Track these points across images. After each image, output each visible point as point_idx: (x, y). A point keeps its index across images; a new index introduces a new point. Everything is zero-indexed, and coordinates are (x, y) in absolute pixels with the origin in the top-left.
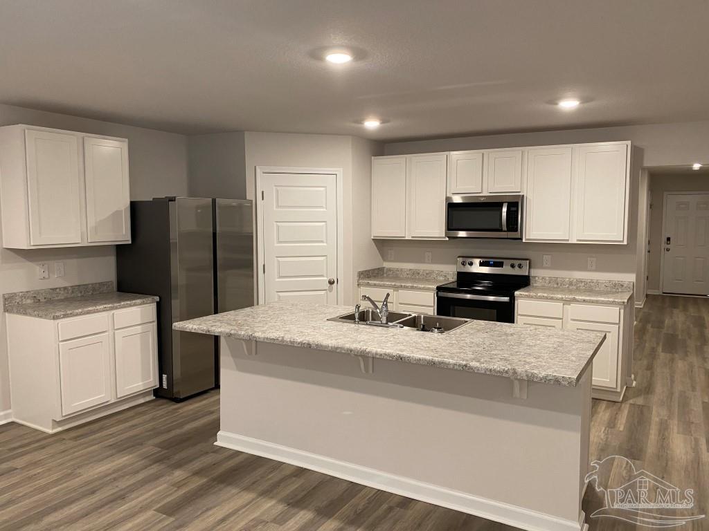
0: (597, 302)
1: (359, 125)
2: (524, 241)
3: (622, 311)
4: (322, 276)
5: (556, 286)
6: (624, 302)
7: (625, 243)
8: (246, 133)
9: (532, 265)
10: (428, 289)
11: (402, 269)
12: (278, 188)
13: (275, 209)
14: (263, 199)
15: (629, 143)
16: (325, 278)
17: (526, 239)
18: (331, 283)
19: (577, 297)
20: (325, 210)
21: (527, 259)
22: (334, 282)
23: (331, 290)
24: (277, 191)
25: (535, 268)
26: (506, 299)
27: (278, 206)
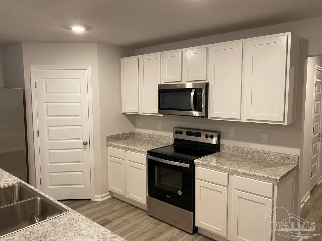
0: (254, 176)
1: (68, 31)
2: (209, 118)
3: (276, 187)
4: (79, 139)
5: (237, 154)
6: (276, 180)
7: (286, 123)
8: (22, 43)
9: (222, 136)
10: (143, 152)
11: (144, 134)
12: (46, 80)
13: (44, 94)
14: (36, 88)
15: (289, 34)
16: (81, 141)
17: (210, 118)
18: (85, 144)
19: (238, 170)
20: (80, 94)
21: (216, 132)
22: (87, 143)
23: (85, 149)
24: (46, 82)
25: (224, 138)
26: (187, 165)
27: (47, 92)
